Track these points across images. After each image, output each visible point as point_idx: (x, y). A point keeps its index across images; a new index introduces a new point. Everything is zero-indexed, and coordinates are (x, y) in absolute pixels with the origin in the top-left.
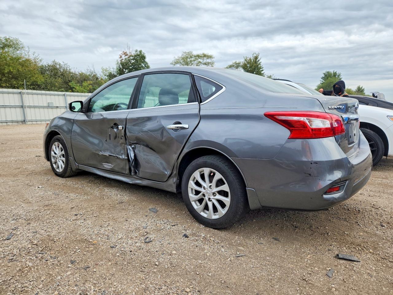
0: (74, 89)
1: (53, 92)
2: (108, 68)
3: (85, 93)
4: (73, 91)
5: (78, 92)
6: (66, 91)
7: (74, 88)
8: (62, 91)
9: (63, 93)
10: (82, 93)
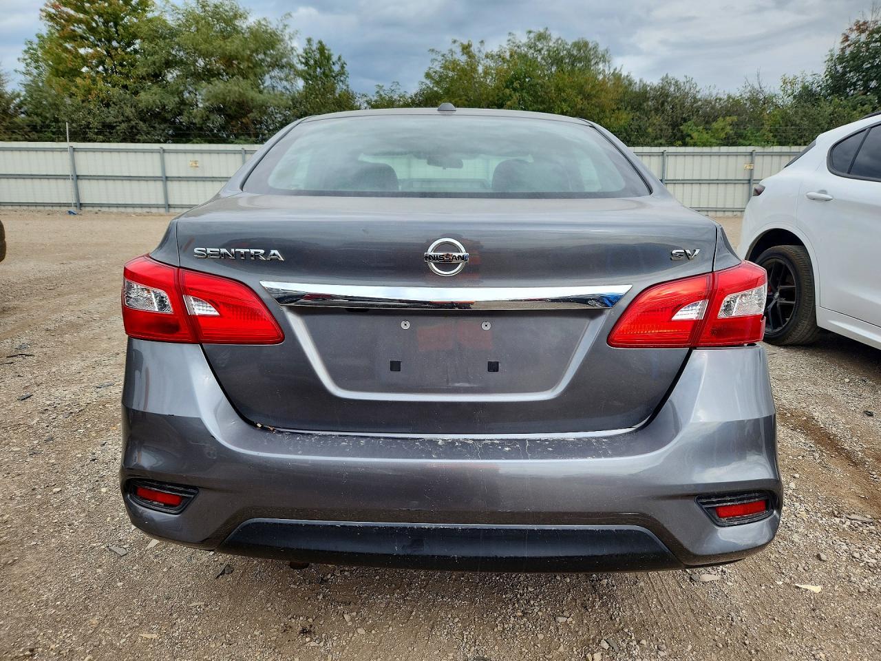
0: (688, 139)
1: (641, 148)
2: (798, 74)
3: (711, 146)
4: (685, 144)
5: (695, 145)
6: (671, 144)
7: (689, 135)
8: (661, 145)
9: (662, 149)
10: (704, 148)
